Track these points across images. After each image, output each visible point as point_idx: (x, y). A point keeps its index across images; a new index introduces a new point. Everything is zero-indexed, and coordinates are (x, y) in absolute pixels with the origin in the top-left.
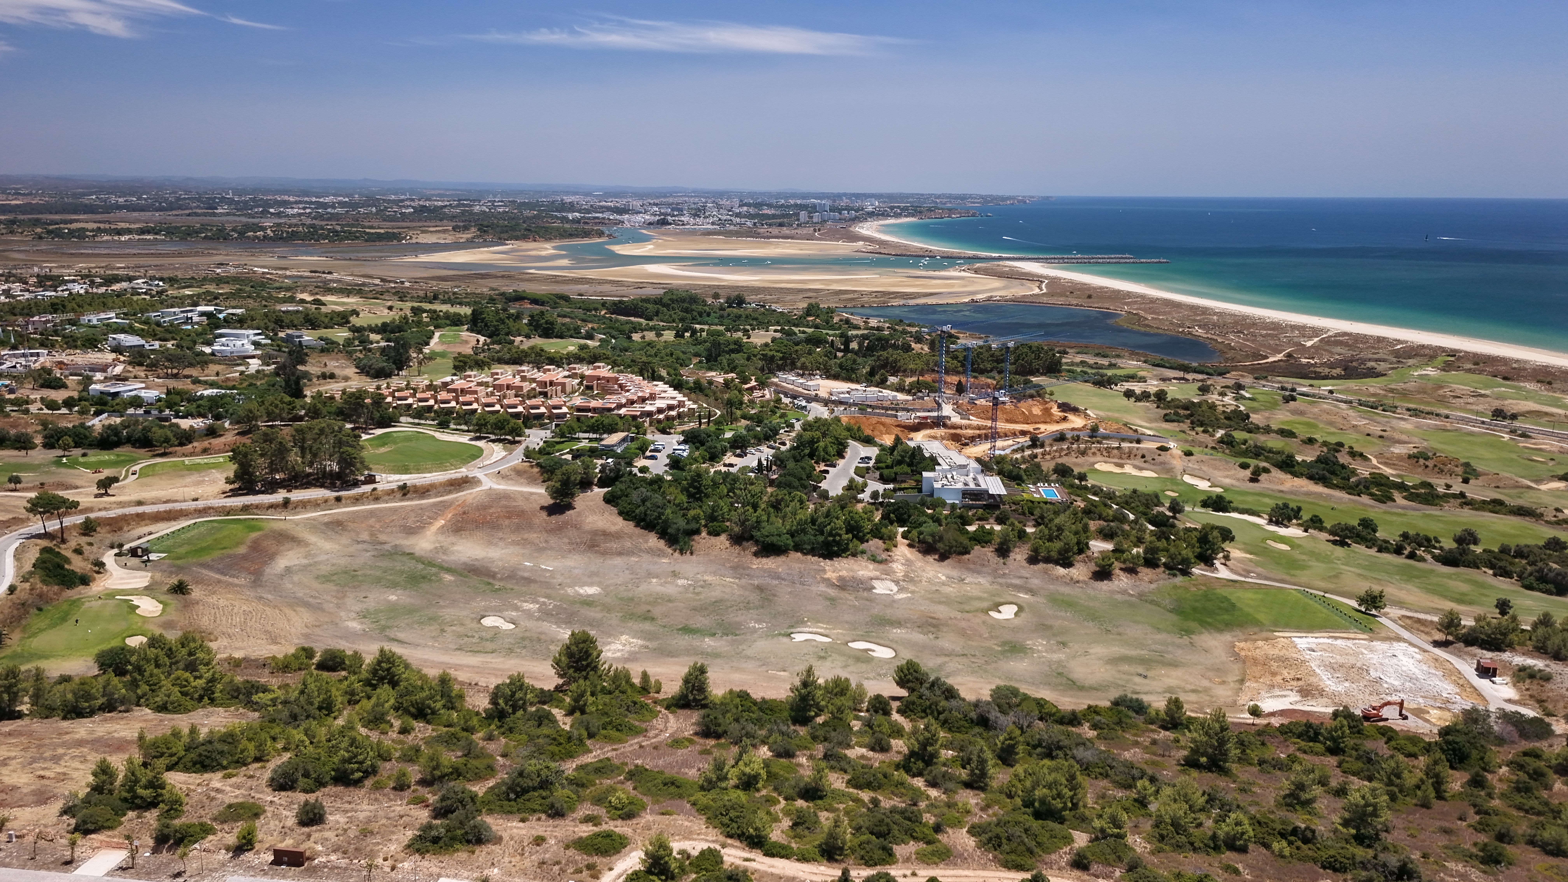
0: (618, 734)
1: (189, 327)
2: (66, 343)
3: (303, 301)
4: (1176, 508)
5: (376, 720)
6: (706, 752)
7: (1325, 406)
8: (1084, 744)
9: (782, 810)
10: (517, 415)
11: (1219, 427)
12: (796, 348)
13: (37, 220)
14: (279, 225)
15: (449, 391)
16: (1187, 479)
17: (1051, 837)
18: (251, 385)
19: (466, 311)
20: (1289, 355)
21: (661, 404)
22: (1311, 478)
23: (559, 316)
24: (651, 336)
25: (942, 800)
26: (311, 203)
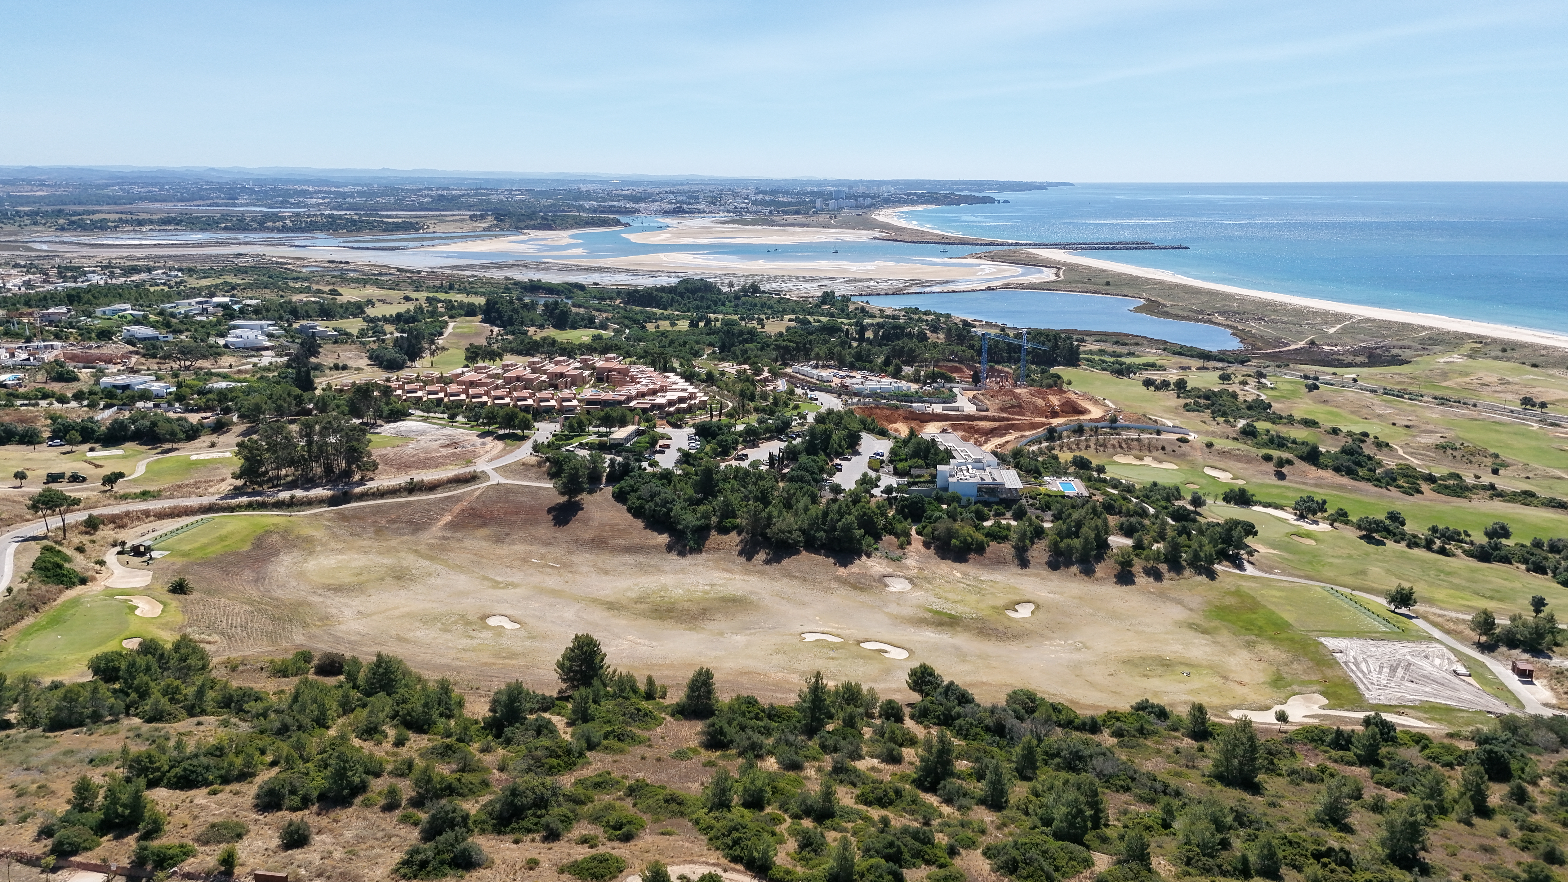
0: (619, 744)
1: (204, 318)
2: (80, 335)
3: (319, 291)
4: (1197, 501)
5: (370, 732)
6: (710, 764)
7: (1350, 394)
8: (1104, 754)
9: (787, 829)
10: (527, 409)
11: (1241, 417)
12: (810, 337)
13: (60, 211)
14: (298, 214)
15: (459, 383)
16: (1208, 471)
17: (1070, 859)
18: (262, 377)
19: (480, 301)
20: (1312, 343)
21: (672, 396)
22: (1337, 470)
23: (574, 306)
24: (665, 325)
25: (956, 818)
26: (330, 193)
